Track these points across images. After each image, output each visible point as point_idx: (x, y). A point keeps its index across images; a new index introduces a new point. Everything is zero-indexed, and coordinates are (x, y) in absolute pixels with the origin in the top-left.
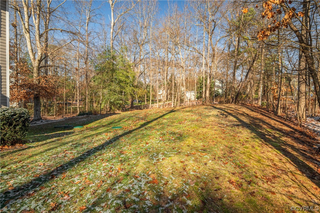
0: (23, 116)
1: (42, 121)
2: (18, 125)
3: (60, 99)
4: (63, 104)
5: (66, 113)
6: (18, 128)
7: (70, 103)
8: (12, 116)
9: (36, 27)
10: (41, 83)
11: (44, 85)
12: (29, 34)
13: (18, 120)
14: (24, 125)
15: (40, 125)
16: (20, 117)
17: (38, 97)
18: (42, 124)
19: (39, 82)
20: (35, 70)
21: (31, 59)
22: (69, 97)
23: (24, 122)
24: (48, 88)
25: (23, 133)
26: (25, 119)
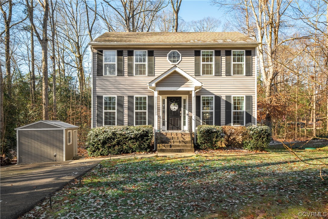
0: (267, 132)
1: (273, 142)
2: (264, 138)
3: (290, 119)
4: (295, 125)
5: (298, 136)
6: (264, 139)
7: (303, 123)
8: (261, 131)
9: (269, 45)
10: (272, 103)
11: (275, 104)
12: (262, 55)
13: (264, 134)
14: (267, 139)
15: (272, 145)
16: (266, 132)
17: (270, 117)
18: (273, 144)
19: (271, 102)
20: (267, 89)
21: (264, 79)
22: (302, 115)
23: (267, 136)
24: (279, 107)
25: (267, 144)
26: (268, 134)
